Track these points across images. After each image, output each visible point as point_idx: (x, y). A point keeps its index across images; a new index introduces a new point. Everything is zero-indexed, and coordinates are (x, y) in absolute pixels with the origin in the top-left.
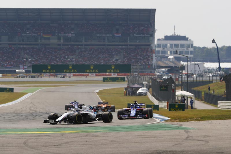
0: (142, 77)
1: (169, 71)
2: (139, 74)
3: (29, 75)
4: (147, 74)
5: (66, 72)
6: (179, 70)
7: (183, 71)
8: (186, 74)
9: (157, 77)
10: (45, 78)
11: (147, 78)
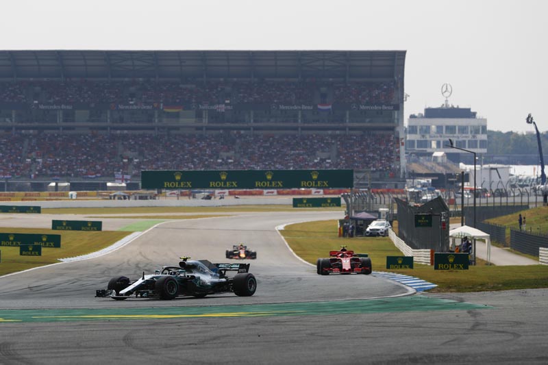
0: (377, 196)
1: (435, 184)
2: (371, 191)
3: (136, 193)
4: (388, 191)
5: (213, 187)
6: (456, 182)
7: (465, 184)
8: (471, 190)
9: (408, 196)
10: (169, 199)
11: (387, 199)
